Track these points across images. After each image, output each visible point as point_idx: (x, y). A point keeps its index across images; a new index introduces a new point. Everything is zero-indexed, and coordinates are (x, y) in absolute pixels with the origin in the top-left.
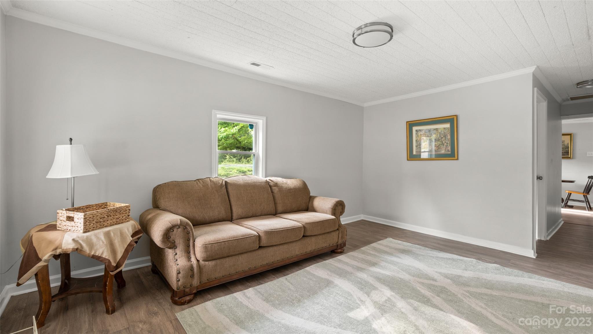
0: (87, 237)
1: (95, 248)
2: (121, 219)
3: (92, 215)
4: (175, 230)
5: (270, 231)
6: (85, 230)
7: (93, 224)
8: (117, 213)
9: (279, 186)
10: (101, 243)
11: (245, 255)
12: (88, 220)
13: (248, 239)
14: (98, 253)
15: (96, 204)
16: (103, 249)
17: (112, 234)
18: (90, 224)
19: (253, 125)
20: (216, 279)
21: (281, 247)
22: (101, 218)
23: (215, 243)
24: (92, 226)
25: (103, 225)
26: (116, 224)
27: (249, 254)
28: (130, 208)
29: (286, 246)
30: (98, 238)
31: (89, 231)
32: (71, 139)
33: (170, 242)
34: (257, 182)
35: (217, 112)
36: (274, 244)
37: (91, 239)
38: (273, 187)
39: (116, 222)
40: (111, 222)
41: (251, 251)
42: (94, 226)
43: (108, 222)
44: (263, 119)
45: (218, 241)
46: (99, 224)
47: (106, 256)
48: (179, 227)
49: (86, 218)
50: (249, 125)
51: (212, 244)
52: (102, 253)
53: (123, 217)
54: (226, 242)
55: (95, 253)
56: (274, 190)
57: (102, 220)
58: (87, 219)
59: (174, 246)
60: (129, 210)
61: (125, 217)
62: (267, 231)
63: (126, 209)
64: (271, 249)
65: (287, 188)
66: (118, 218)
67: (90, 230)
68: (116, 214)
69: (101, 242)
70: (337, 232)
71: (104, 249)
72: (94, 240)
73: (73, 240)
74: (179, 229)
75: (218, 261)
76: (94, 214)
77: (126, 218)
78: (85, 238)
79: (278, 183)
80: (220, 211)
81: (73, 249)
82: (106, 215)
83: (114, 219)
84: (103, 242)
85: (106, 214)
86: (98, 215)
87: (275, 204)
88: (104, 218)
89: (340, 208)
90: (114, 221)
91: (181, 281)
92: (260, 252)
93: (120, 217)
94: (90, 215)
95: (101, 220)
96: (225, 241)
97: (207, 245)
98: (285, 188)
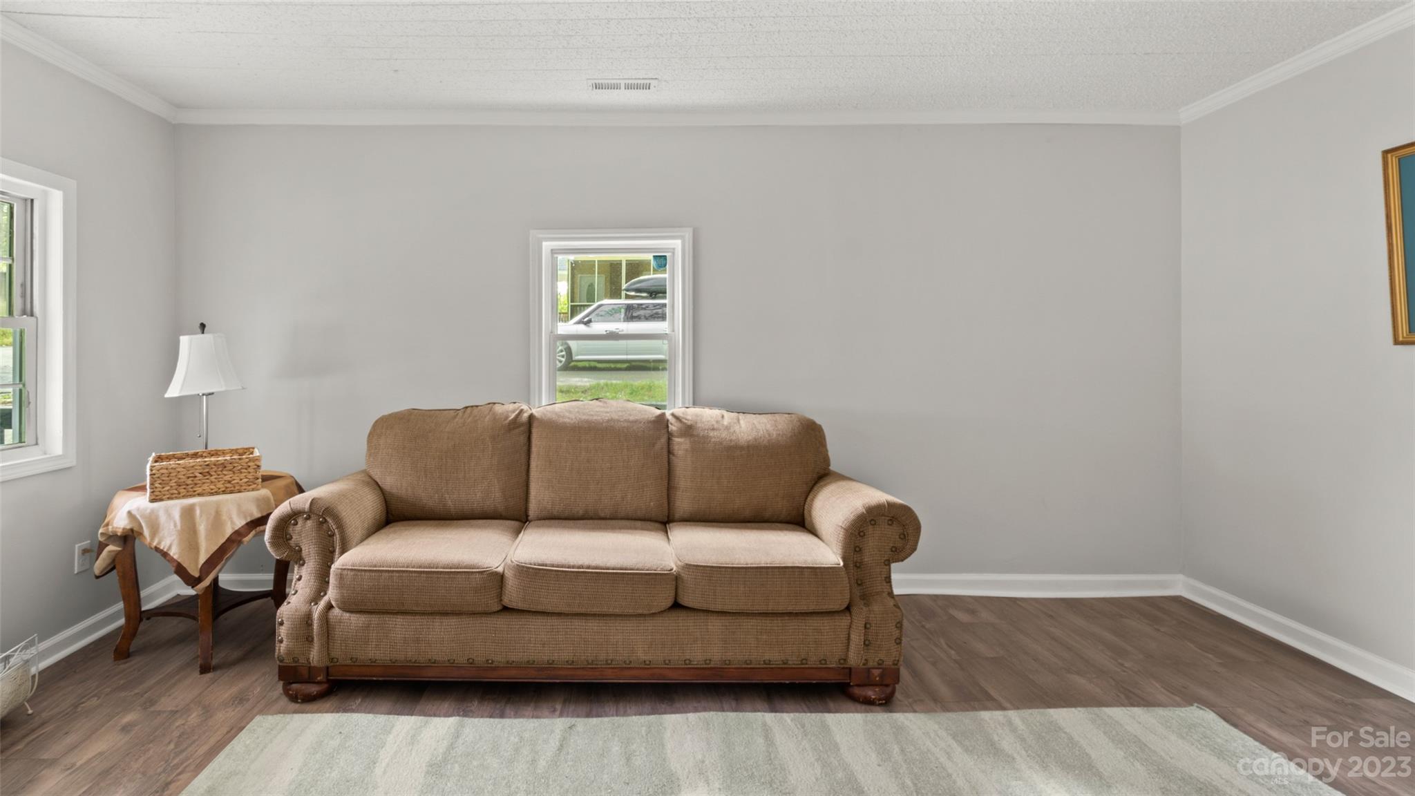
0: (153, 511)
1: (161, 535)
2: (238, 483)
3: (167, 469)
4: (300, 522)
5: (533, 568)
6: (154, 497)
7: (171, 487)
8: (227, 470)
9: (698, 436)
10: (172, 527)
11: (453, 621)
12: (159, 478)
13: (459, 576)
14: (164, 546)
15: (233, 450)
16: (173, 538)
17: (198, 512)
18: (164, 485)
19: (665, 256)
20: (372, 662)
21: (577, 623)
22: (188, 478)
23: (365, 571)
24: (168, 491)
25: (195, 491)
26: (224, 492)
27: (466, 621)
28: (258, 463)
29: (593, 625)
30: (169, 515)
31: (161, 500)
32: (203, 326)
33: (290, 547)
34: (618, 421)
35: (541, 236)
36: (550, 609)
37: (157, 518)
38: (678, 437)
39: (223, 489)
40: (212, 487)
41: (473, 614)
42: (171, 492)
43: (205, 487)
44: (682, 238)
45: (375, 566)
46: (185, 489)
47: (174, 554)
48: (308, 518)
49: (154, 474)
50: (654, 256)
51: (358, 570)
52: (170, 547)
53: (241, 480)
54: (395, 574)
55: (159, 543)
56: (676, 447)
57: (193, 481)
58: (156, 476)
59: (301, 560)
60: (256, 467)
61: (246, 480)
62: (523, 567)
63: (249, 464)
64: (537, 623)
65: (721, 443)
66: (229, 482)
67: (164, 497)
68: (224, 472)
69: (172, 524)
70: (844, 621)
71: (174, 540)
72: (163, 518)
73: (129, 513)
74: (308, 521)
75: (375, 619)
76: (170, 467)
77: (248, 482)
78: (148, 511)
79: (699, 425)
80: (489, 491)
81: (124, 529)
82: (200, 473)
83: (219, 481)
84: (175, 525)
85: (198, 471)
86: (179, 470)
87: (670, 488)
88: (195, 477)
89: (892, 532)
90: (220, 485)
91: (284, 642)
92: (502, 622)
93: (234, 480)
94: (162, 469)
95: (189, 482)
96: (393, 571)
97: (345, 572)
98: (715, 443)
